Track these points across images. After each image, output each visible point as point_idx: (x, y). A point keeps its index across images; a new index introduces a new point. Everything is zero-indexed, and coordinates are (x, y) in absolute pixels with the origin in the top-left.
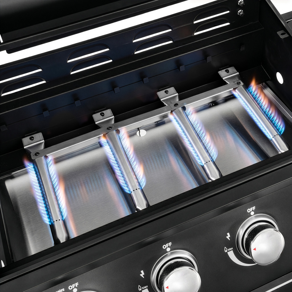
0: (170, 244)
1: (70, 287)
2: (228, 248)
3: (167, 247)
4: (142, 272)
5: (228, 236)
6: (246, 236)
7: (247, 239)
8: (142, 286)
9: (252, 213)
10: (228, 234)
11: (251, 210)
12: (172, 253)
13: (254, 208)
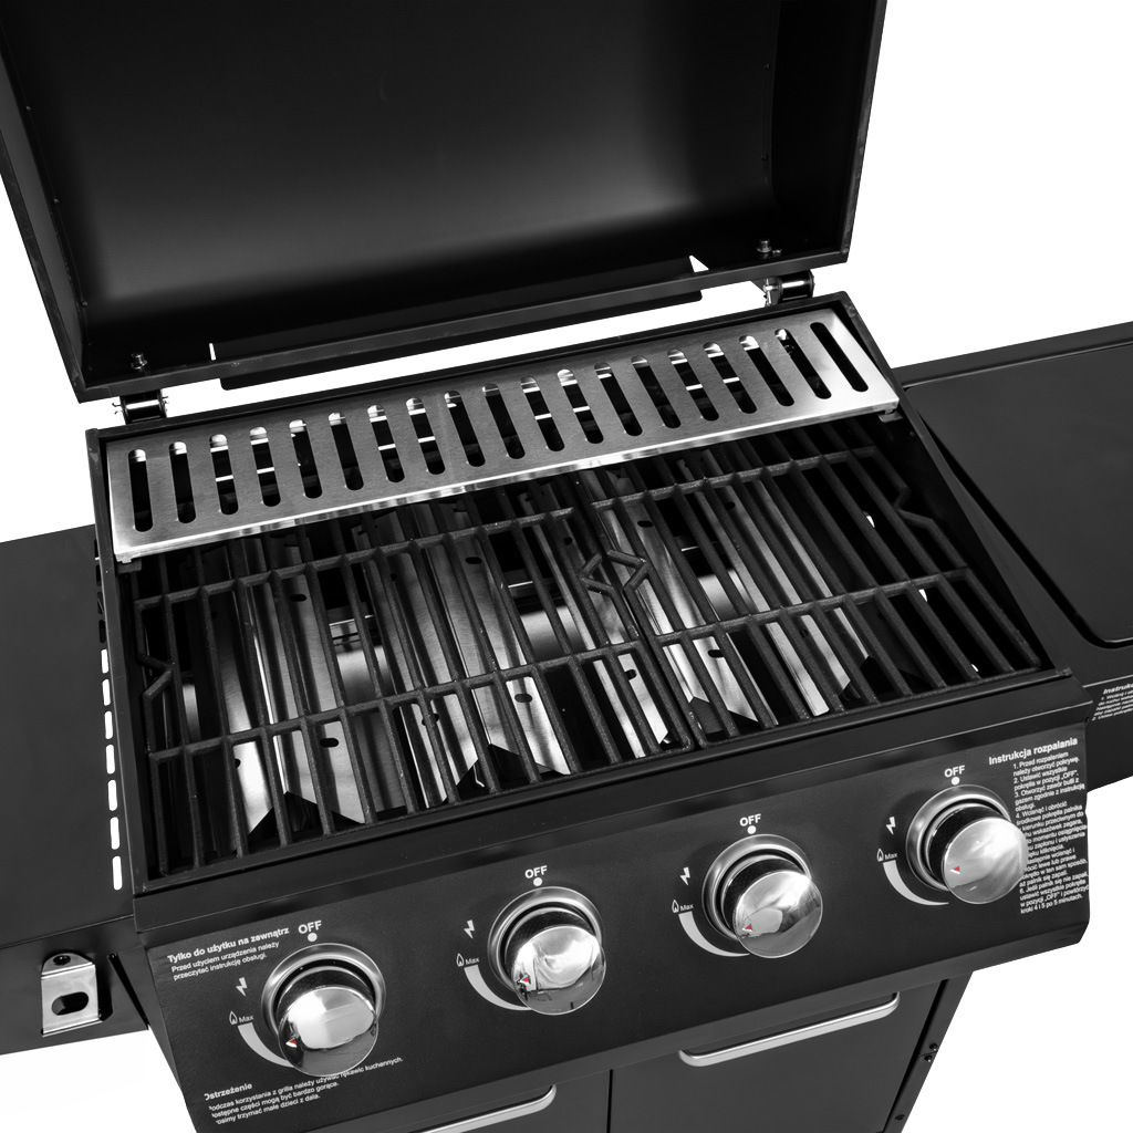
0: (543, 869)
1: (304, 928)
2: (681, 904)
3: (536, 875)
4: (470, 923)
5: (686, 875)
6: (729, 882)
7: (729, 889)
8: (466, 957)
9: (752, 830)
10: (686, 870)
11: (750, 822)
12: (545, 893)
13: (757, 817)
